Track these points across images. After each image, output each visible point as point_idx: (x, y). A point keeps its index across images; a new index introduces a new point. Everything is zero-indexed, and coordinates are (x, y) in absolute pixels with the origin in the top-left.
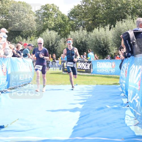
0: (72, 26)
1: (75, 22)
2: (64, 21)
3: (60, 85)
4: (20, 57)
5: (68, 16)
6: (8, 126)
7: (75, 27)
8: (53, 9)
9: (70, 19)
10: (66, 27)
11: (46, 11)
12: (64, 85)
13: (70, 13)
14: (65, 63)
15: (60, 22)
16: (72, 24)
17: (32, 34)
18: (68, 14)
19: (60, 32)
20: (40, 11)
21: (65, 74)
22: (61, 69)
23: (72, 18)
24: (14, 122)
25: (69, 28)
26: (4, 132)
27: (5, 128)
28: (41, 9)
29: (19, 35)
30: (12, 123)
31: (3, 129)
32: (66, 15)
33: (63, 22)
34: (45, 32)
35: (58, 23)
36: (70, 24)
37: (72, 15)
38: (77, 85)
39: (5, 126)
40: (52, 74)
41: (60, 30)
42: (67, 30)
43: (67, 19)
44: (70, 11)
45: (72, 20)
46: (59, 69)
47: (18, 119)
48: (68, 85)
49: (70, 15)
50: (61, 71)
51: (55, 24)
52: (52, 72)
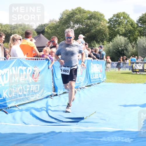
0: (140, 32)
1: (143, 29)
2: (133, 27)
3: (130, 83)
4: (96, 59)
5: (137, 23)
6: (87, 118)
7: (143, 33)
8: (123, 17)
9: (138, 25)
10: (135, 33)
11: (117, 19)
12: (134, 83)
13: (139, 20)
14: (134, 65)
15: (130, 28)
16: (140, 30)
17: (104, 39)
18: (137, 21)
19: (130, 37)
20: (112, 19)
21: (134, 74)
22: (131, 69)
23: (140, 25)
24: (92, 115)
25: (137, 34)
26: (84, 123)
27: (85, 119)
28: (113, 17)
29: (94, 40)
30: (90, 115)
31: (83, 121)
32: (135, 22)
33: (132, 29)
34: (116, 37)
35: (127, 29)
36: (138, 30)
37: (140, 22)
38: (145, 84)
39: (85, 118)
40: (123, 74)
41: (129, 35)
42: (136, 35)
43: (136, 26)
44: (138, 19)
45: (140, 27)
46: (128, 69)
47: (95, 112)
48: (137, 84)
49: (138, 22)
50: (131, 71)
51: (125, 30)
52: (123, 72)
